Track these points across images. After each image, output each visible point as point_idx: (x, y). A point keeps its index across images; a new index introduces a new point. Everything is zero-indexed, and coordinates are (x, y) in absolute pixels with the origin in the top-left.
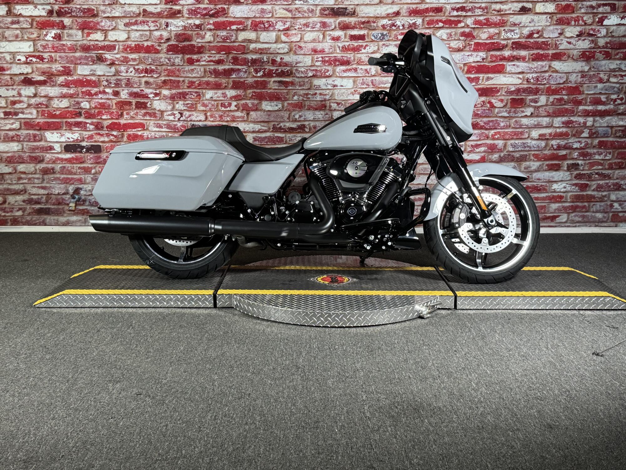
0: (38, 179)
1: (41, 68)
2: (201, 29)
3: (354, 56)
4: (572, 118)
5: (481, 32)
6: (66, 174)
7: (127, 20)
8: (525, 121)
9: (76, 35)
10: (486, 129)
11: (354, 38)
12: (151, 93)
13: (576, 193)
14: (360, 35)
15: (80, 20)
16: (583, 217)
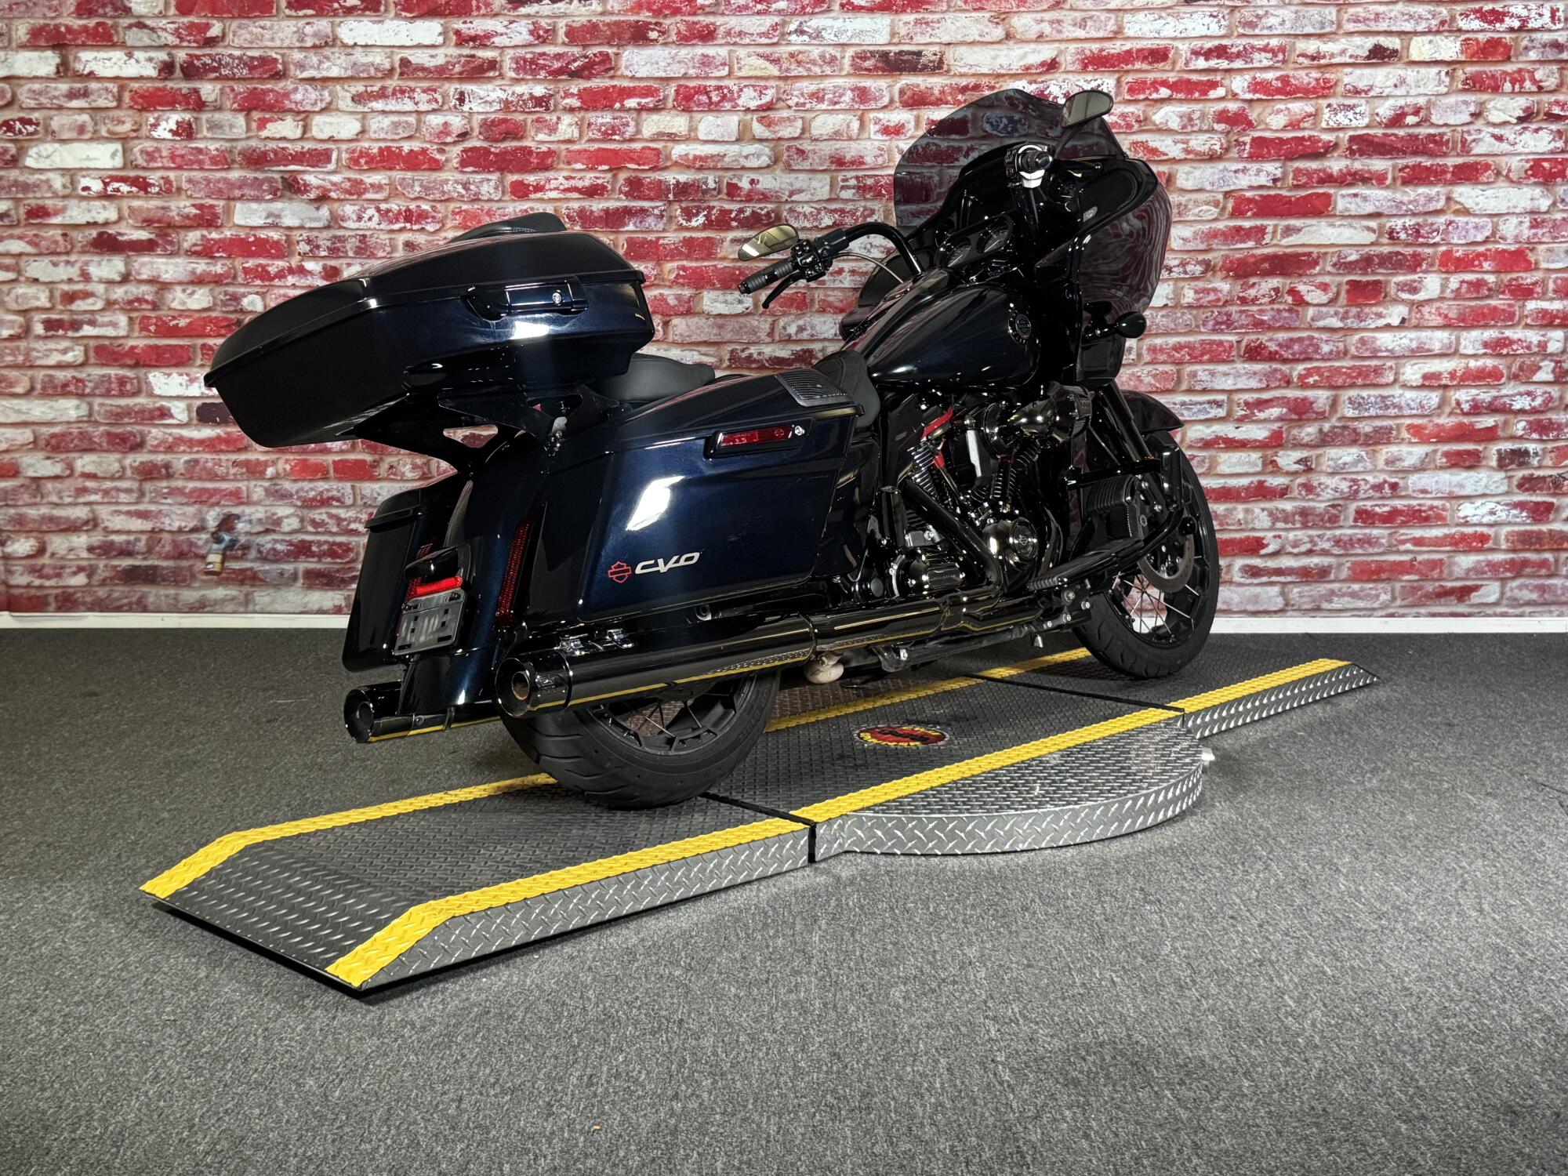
0: (128, 491)
1: (140, 209)
2: (547, 109)
3: (940, 175)
4: (1508, 333)
5: (1269, 110)
6: (200, 479)
7: (359, 87)
8: (1385, 340)
9: (231, 126)
10: (1285, 361)
11: (936, 127)
13: (1522, 528)
14: (955, 122)
15: (240, 88)
16: (1542, 589)
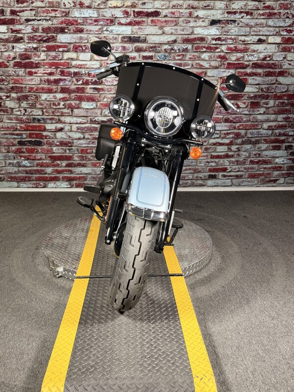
2: (37, 51)
4: (289, 115)
5: (231, 55)
8: (260, 117)
10: (234, 123)
11: (145, 57)
12: (4, 96)
13: (290, 165)
14: (150, 56)
